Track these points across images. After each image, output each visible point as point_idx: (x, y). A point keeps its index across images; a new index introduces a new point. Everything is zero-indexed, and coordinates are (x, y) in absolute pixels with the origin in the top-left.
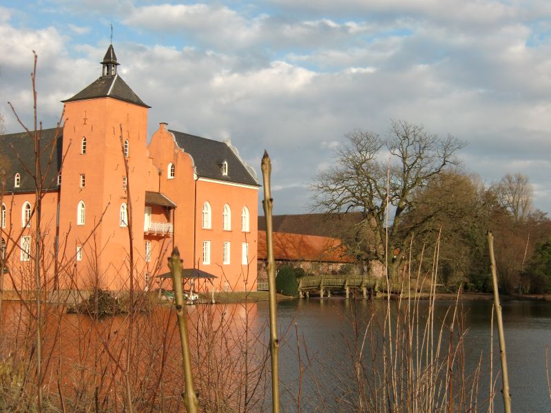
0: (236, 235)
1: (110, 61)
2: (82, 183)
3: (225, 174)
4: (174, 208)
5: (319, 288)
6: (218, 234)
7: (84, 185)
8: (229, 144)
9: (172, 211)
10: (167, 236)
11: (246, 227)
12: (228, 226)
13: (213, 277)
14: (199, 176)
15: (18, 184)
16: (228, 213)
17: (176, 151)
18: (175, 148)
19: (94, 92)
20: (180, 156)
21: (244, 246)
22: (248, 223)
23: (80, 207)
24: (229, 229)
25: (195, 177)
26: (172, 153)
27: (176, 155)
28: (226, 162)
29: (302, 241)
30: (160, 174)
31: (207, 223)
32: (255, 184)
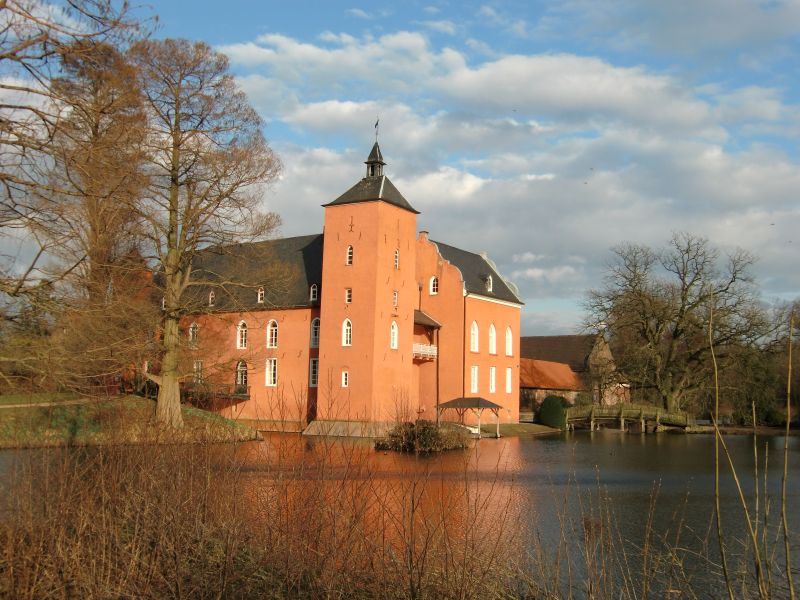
0: (499, 359)
1: (375, 162)
2: (347, 298)
3: (490, 290)
4: (439, 328)
5: (589, 420)
6: (485, 359)
7: (350, 301)
8: (484, 257)
9: (435, 331)
10: (431, 360)
11: (509, 351)
12: (493, 350)
13: (498, 407)
14: (469, 292)
15: (261, 299)
16: (493, 334)
17: (440, 263)
18: (439, 259)
20: (445, 269)
21: (509, 372)
22: (511, 347)
23: (345, 327)
24: (494, 352)
25: (465, 291)
26: (436, 265)
27: (440, 268)
28: (490, 277)
29: (533, 367)
30: (420, 289)
31: (475, 347)
32: (517, 302)
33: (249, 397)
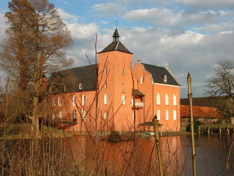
0: (171, 107)
1: (116, 35)
2: (106, 86)
3: (165, 81)
4: (144, 96)
5: (207, 129)
6: (163, 107)
7: (107, 87)
8: (167, 68)
9: (143, 97)
10: (141, 108)
11: (175, 104)
12: (167, 103)
13: (161, 125)
14: (154, 82)
15: (81, 87)
16: (167, 98)
17: (144, 72)
18: (144, 70)
19: (110, 48)
20: (146, 74)
21: (175, 112)
22: (175, 102)
23: (105, 97)
24: (168, 104)
26: (143, 73)
27: (144, 74)
28: (165, 76)
30: (138, 82)
31: (158, 103)
32: (178, 85)
33: (77, 123)
